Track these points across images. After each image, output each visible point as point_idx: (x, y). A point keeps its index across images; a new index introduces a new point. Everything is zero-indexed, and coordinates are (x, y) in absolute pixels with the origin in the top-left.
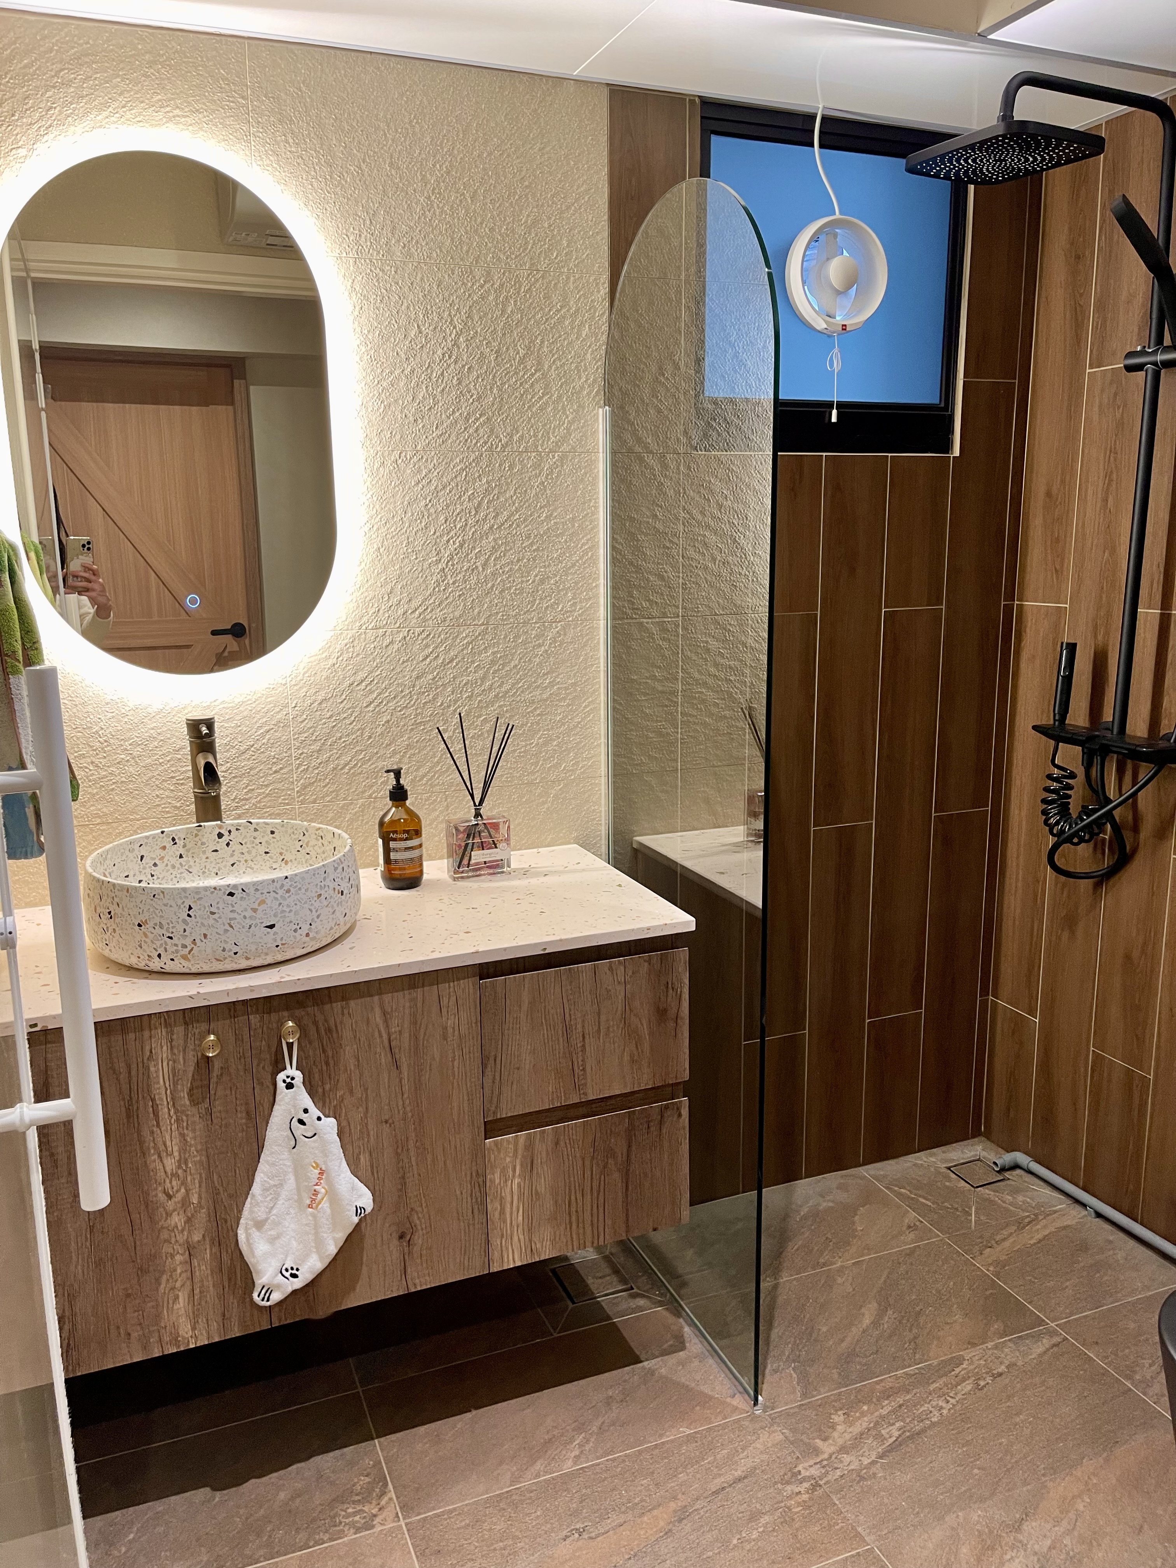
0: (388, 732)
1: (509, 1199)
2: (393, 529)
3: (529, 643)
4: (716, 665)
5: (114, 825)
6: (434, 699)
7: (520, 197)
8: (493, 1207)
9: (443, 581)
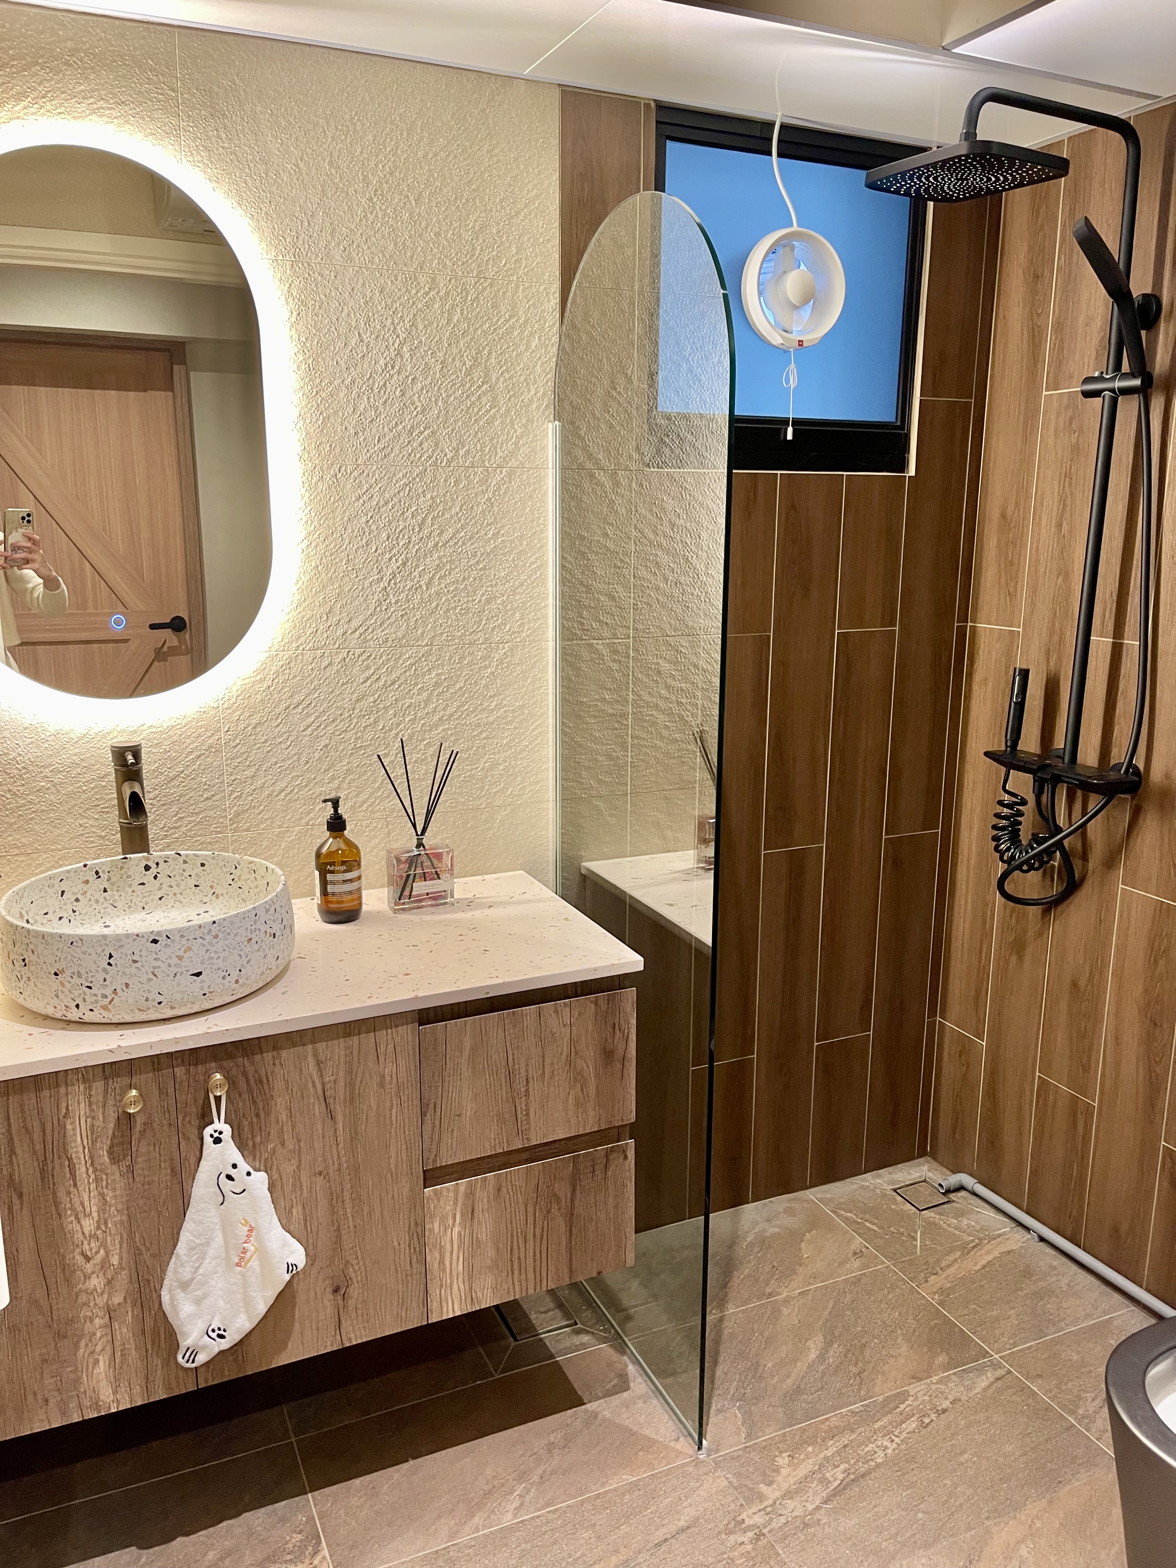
0: (327, 757)
1: (448, 1247)
2: (332, 546)
3: (475, 664)
4: (668, 687)
5: (34, 856)
6: (375, 722)
7: (468, 201)
8: (432, 1257)
9: (385, 601)
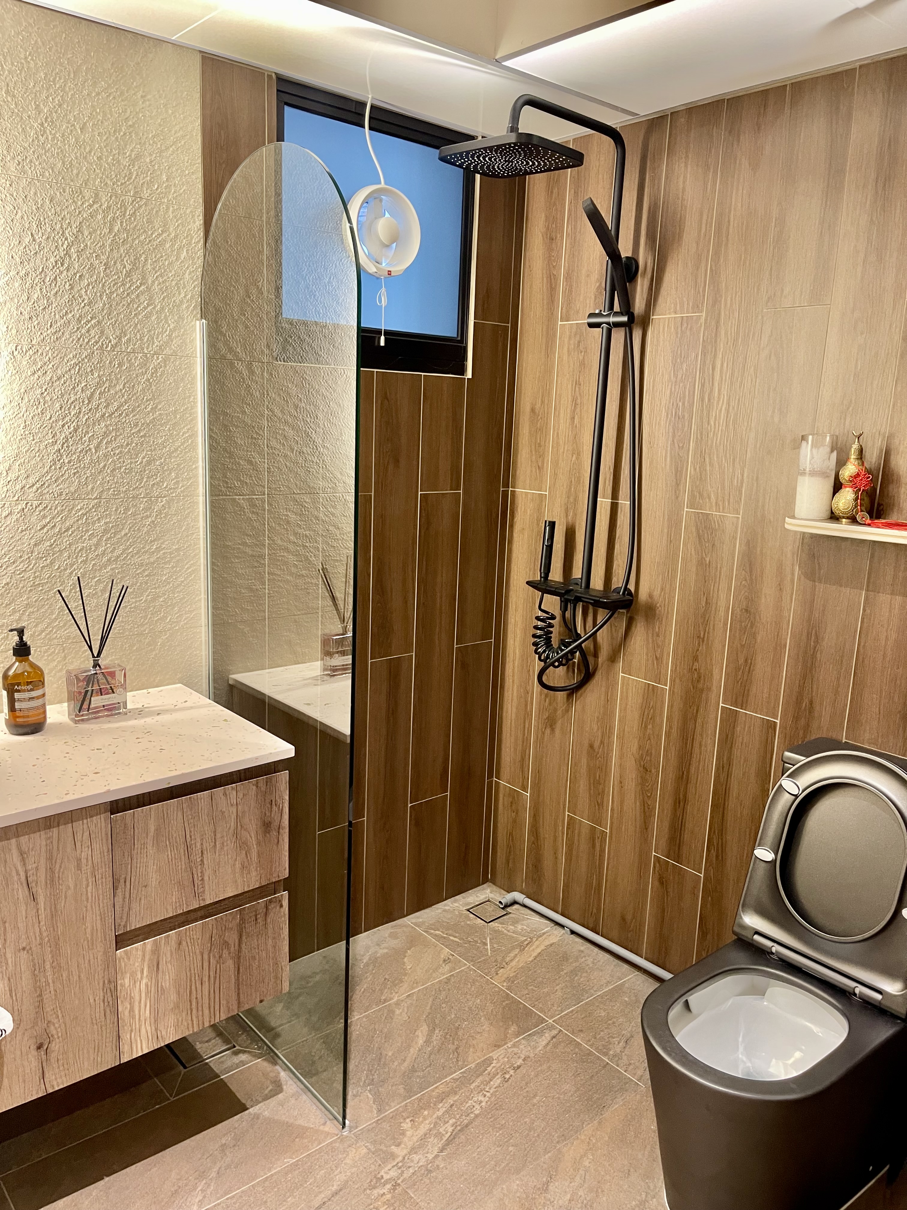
0: (8, 594)
1: (137, 998)
2: (10, 413)
3: (138, 514)
4: (295, 534)
6: (52, 563)
7: (125, 134)
8: (124, 1008)
9: (59, 461)
